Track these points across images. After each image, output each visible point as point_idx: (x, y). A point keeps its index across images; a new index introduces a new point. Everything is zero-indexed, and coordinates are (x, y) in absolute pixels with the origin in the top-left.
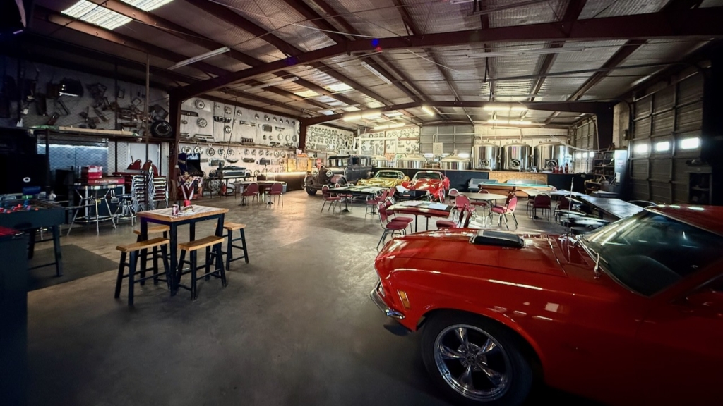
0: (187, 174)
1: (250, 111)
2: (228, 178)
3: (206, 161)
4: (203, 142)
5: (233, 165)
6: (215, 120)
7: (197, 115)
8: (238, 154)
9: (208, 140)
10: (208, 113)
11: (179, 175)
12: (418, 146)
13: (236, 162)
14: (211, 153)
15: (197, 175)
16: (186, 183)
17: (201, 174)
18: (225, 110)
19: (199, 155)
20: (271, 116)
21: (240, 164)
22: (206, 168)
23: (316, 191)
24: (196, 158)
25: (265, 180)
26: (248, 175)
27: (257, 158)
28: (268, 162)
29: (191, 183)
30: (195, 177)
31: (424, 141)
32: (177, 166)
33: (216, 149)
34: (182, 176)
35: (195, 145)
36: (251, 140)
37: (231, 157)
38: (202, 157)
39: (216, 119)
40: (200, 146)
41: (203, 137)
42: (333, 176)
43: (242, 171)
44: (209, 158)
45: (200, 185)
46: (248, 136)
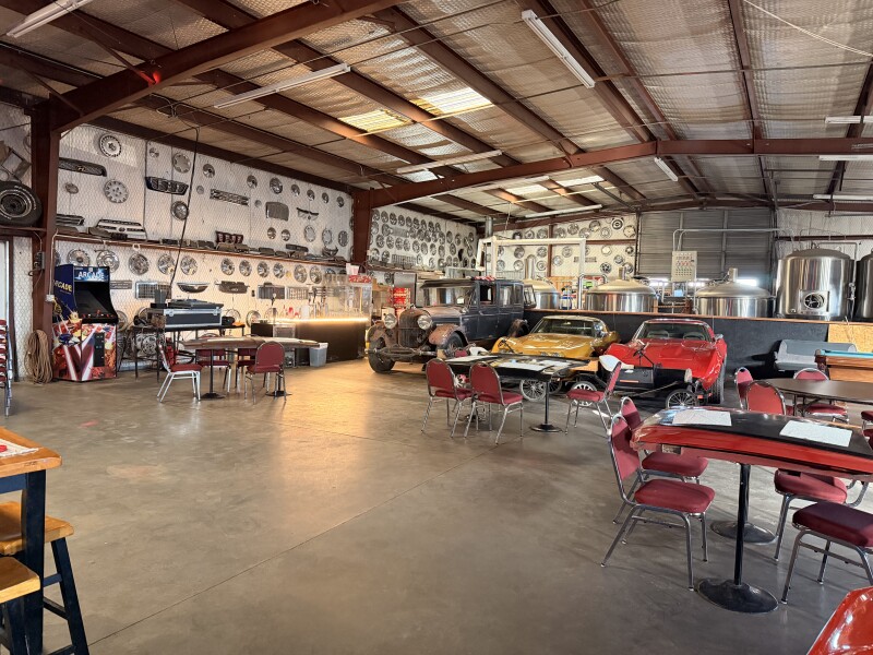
0: (75, 318)
1: (236, 167)
2: (179, 330)
3: (126, 285)
4: (120, 239)
5: (193, 296)
6: (149, 186)
7: (104, 173)
8: (208, 271)
9: (131, 235)
10: (130, 169)
11: (56, 320)
12: (631, 259)
13: (202, 289)
14: (139, 265)
15: (103, 322)
16: (75, 339)
17: (112, 318)
18: (174, 162)
19: (107, 271)
20: (286, 182)
21: (211, 295)
22: (126, 303)
23: (392, 364)
24: (98, 278)
25: (270, 335)
26: (229, 323)
27: (254, 281)
28: (280, 293)
29: (86, 340)
30: (97, 325)
31: (644, 248)
32: (51, 298)
33: (152, 257)
34: (65, 322)
35: (98, 247)
36: (238, 239)
37: (189, 280)
38: (113, 277)
39: (151, 184)
40: (112, 248)
41: (118, 226)
42: (434, 328)
43: (215, 312)
44: (135, 278)
45: (108, 345)
46: (231, 227)
